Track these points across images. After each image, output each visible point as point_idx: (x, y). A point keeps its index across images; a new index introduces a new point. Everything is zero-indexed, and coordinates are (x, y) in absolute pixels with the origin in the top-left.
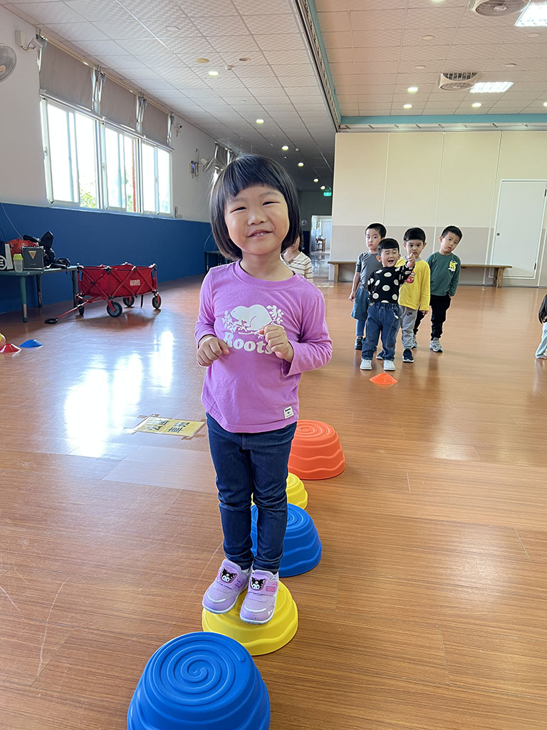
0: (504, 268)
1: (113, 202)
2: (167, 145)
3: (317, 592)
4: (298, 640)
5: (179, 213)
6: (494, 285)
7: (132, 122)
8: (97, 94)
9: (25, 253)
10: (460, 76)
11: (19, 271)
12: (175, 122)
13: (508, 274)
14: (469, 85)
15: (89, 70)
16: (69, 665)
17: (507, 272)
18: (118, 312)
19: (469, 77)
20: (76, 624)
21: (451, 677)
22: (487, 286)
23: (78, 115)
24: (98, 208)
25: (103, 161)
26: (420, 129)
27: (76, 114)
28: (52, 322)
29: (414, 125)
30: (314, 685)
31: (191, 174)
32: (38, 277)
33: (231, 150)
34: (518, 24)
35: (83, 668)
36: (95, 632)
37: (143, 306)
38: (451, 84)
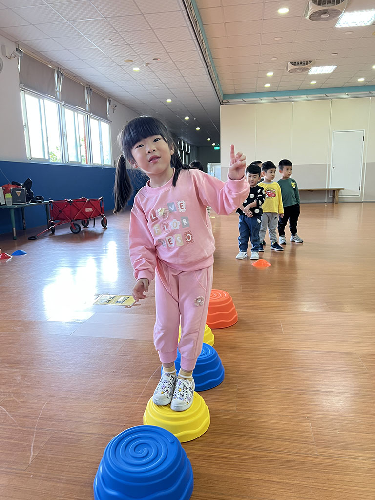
0: (339, 190)
1: (72, 158)
2: (107, 119)
3: (222, 400)
4: (210, 431)
6: (333, 202)
7: (83, 104)
8: (59, 87)
9: (13, 193)
10: (301, 64)
11: (10, 205)
12: (111, 104)
13: (343, 194)
14: (308, 69)
15: (52, 71)
16: (51, 456)
17: (341, 193)
18: (78, 230)
19: (307, 64)
20: (56, 429)
21: (318, 450)
22: (329, 203)
23: (46, 100)
24: (62, 162)
25: (64, 131)
26: (277, 101)
28: (33, 239)
29: (273, 98)
30: (224, 460)
32: (22, 208)
34: (338, 26)
35: (61, 457)
36: (69, 433)
37: (95, 226)
38: (296, 69)
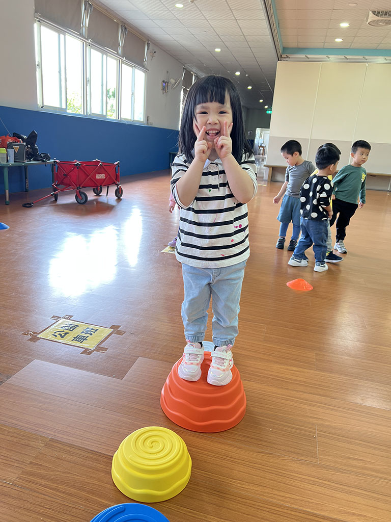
1: (96, 109)
2: (143, 66)
5: (150, 121)
7: (115, 46)
8: (86, 21)
10: (386, 14)
12: (150, 48)
18: (84, 200)
23: (68, 37)
24: (83, 114)
25: (88, 76)
26: (347, 60)
27: (66, 36)
28: (28, 206)
29: (343, 57)
31: (162, 91)
32: (26, 167)
33: (195, 73)
37: (108, 196)
38: (378, 20)
